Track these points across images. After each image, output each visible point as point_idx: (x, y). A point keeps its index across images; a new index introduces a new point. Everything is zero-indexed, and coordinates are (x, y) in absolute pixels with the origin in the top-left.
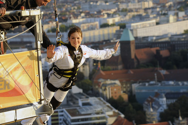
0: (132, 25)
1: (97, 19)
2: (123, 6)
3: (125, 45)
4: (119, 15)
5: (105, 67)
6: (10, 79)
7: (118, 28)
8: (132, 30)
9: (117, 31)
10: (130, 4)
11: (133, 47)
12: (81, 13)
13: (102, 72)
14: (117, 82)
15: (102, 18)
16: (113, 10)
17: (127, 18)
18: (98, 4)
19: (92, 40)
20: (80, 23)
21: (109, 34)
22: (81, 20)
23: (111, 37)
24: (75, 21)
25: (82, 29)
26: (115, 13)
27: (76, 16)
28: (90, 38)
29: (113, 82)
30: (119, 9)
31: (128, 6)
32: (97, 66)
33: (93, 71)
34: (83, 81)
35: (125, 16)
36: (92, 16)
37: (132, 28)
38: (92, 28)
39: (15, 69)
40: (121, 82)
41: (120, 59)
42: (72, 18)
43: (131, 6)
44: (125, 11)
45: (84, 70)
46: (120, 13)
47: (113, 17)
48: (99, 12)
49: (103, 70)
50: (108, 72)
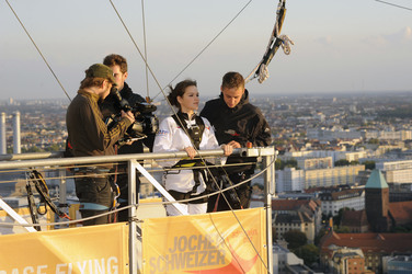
0: (386, 164)
1: (329, 152)
2: (371, 135)
3: (373, 195)
4: (365, 148)
5: (341, 226)
6: (225, 249)
7: (363, 168)
8: (384, 173)
9: (360, 172)
10: (382, 133)
11: (385, 199)
12: (306, 142)
13: (334, 234)
14: (359, 252)
15: (338, 151)
16: (358, 140)
17: (378, 152)
18: (333, 130)
19: (321, 185)
20: (303, 158)
21: (347, 177)
22: (306, 153)
23: (351, 181)
24: (295, 154)
25: (306, 167)
26: (359, 145)
27: (298, 147)
28: (318, 180)
29: (352, 251)
30: (365, 139)
31: (379, 136)
32: (327, 224)
33: (321, 231)
34: (304, 247)
35: (375, 150)
36: (323, 147)
37: (384, 169)
38: (322, 166)
39: (234, 234)
40: (364, 252)
41: (364, 216)
42: (292, 149)
43: (384, 135)
44: (374, 143)
45: (306, 229)
46: (367, 145)
47: (355, 150)
48: (334, 142)
49: (337, 232)
50: (345, 235)
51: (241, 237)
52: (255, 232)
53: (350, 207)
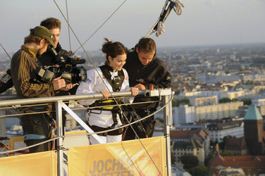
0: (260, 100)
1: (215, 92)
2: (247, 78)
3: (251, 126)
4: (243, 89)
5: (225, 151)
6: (134, 169)
7: (241, 104)
8: (259, 107)
9: (240, 107)
10: (257, 76)
11: (260, 128)
12: (196, 84)
13: (220, 157)
14: (240, 171)
15: (221, 91)
16: (236, 83)
17: (253, 92)
18: (217, 74)
19: (209, 118)
20: (194, 97)
21: (230, 111)
22: (196, 93)
23: (232, 114)
24: (188, 94)
25: (196, 104)
26: (238, 86)
27: (190, 89)
28: (207, 114)
29: (234, 170)
30: (243, 81)
31: (254, 78)
32: (214, 149)
33: (209, 155)
34: (196, 167)
35: (251, 89)
36: (210, 88)
37: (259, 105)
38: (209, 103)
39: (141, 158)
40: (244, 170)
41: (244, 143)
42: (186, 90)
43: (258, 78)
44: (250, 84)
45: (198, 153)
46: (244, 86)
47: (235, 90)
48: (218, 84)
49: (222, 155)
50: (229, 158)
51: (146, 160)
52: (157, 156)
53: (232, 135)
